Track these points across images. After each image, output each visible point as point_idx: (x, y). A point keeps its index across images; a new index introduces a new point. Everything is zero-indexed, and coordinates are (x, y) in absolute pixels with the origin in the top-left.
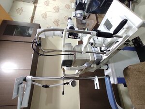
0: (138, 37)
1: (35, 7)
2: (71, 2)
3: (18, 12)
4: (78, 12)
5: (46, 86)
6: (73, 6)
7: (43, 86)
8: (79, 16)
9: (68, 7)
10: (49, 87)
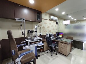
1: (48, 20)
2: (52, 32)
4: (48, 35)
8: (47, 35)
9: (50, 31)
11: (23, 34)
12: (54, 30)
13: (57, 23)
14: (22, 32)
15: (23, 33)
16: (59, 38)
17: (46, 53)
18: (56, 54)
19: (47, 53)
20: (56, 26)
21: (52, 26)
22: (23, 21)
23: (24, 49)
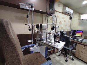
0: (51, 59)
1: (61, 13)
2: (64, 29)
3: (58, 5)
4: (60, 33)
5: (28, 17)
6: (62, 31)
7: (28, 15)
8: (58, 33)
9: (62, 28)
10: (27, 18)
11: (30, 30)
12: (66, 26)
13: (71, 18)
14: (29, 27)
15: (31, 28)
16: (75, 37)
17: (57, 56)
18: (73, 60)
19: (59, 55)
20: (69, 22)
21: (65, 21)
22: (31, 9)
23: (31, 50)
